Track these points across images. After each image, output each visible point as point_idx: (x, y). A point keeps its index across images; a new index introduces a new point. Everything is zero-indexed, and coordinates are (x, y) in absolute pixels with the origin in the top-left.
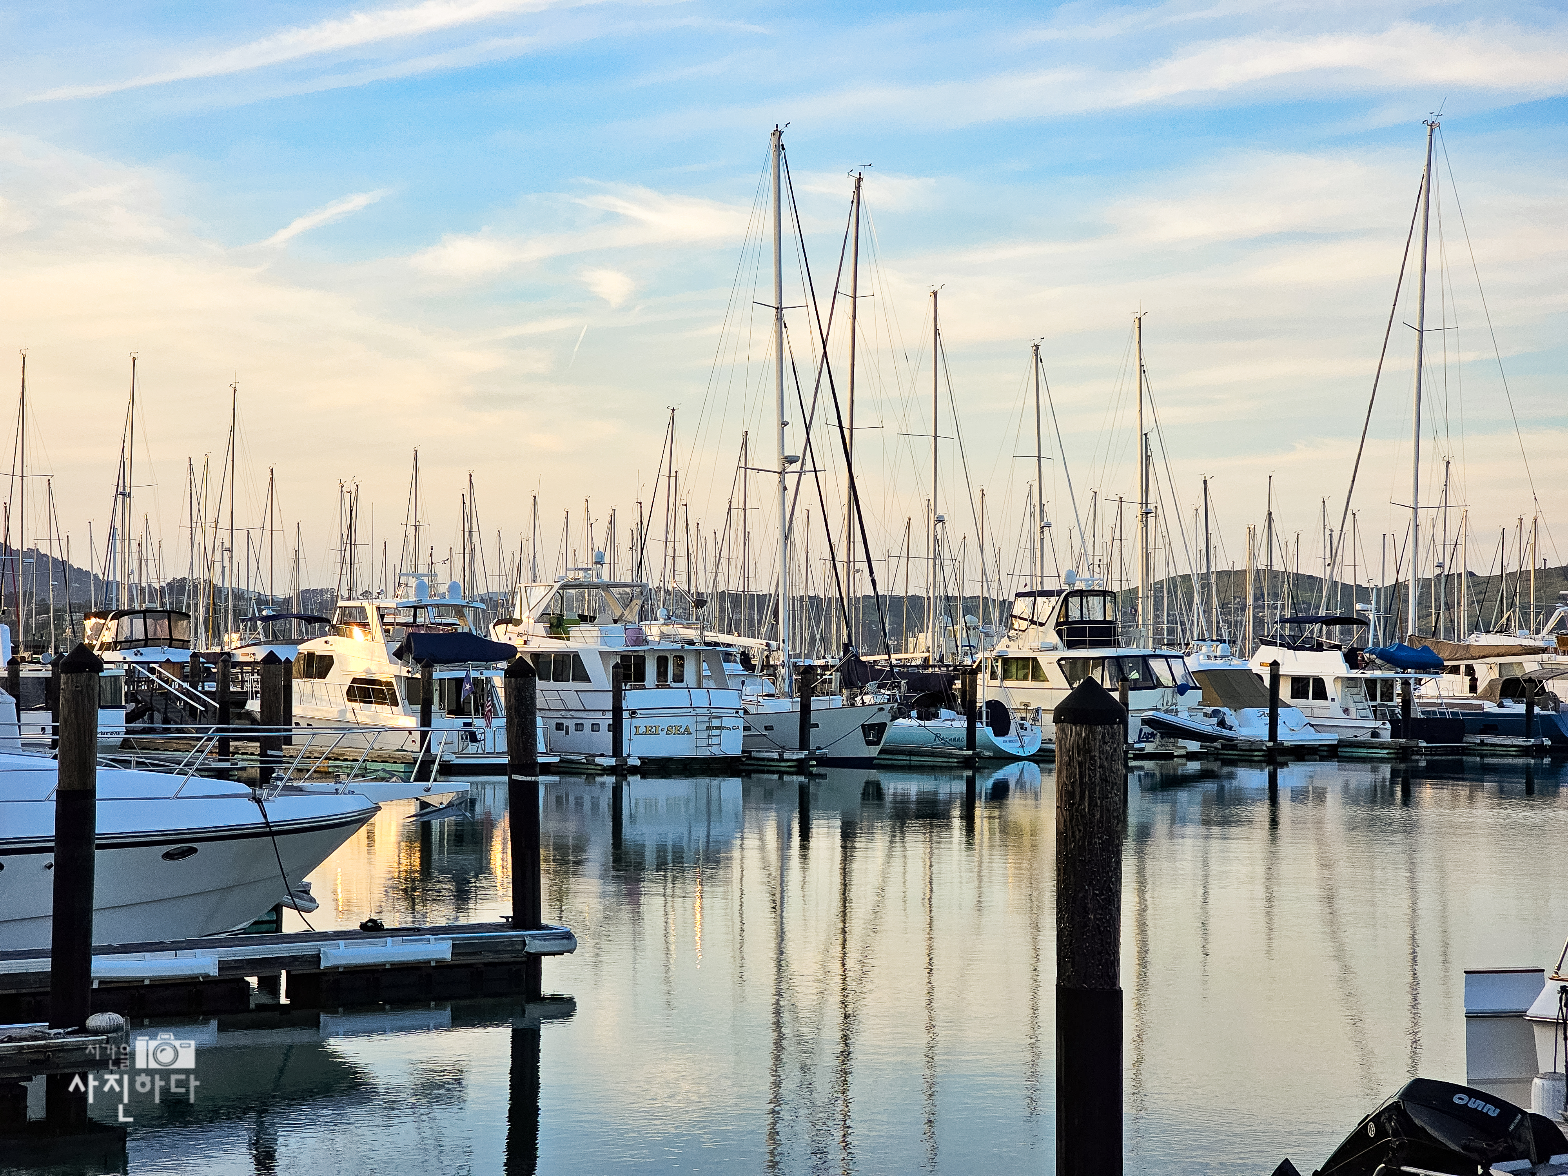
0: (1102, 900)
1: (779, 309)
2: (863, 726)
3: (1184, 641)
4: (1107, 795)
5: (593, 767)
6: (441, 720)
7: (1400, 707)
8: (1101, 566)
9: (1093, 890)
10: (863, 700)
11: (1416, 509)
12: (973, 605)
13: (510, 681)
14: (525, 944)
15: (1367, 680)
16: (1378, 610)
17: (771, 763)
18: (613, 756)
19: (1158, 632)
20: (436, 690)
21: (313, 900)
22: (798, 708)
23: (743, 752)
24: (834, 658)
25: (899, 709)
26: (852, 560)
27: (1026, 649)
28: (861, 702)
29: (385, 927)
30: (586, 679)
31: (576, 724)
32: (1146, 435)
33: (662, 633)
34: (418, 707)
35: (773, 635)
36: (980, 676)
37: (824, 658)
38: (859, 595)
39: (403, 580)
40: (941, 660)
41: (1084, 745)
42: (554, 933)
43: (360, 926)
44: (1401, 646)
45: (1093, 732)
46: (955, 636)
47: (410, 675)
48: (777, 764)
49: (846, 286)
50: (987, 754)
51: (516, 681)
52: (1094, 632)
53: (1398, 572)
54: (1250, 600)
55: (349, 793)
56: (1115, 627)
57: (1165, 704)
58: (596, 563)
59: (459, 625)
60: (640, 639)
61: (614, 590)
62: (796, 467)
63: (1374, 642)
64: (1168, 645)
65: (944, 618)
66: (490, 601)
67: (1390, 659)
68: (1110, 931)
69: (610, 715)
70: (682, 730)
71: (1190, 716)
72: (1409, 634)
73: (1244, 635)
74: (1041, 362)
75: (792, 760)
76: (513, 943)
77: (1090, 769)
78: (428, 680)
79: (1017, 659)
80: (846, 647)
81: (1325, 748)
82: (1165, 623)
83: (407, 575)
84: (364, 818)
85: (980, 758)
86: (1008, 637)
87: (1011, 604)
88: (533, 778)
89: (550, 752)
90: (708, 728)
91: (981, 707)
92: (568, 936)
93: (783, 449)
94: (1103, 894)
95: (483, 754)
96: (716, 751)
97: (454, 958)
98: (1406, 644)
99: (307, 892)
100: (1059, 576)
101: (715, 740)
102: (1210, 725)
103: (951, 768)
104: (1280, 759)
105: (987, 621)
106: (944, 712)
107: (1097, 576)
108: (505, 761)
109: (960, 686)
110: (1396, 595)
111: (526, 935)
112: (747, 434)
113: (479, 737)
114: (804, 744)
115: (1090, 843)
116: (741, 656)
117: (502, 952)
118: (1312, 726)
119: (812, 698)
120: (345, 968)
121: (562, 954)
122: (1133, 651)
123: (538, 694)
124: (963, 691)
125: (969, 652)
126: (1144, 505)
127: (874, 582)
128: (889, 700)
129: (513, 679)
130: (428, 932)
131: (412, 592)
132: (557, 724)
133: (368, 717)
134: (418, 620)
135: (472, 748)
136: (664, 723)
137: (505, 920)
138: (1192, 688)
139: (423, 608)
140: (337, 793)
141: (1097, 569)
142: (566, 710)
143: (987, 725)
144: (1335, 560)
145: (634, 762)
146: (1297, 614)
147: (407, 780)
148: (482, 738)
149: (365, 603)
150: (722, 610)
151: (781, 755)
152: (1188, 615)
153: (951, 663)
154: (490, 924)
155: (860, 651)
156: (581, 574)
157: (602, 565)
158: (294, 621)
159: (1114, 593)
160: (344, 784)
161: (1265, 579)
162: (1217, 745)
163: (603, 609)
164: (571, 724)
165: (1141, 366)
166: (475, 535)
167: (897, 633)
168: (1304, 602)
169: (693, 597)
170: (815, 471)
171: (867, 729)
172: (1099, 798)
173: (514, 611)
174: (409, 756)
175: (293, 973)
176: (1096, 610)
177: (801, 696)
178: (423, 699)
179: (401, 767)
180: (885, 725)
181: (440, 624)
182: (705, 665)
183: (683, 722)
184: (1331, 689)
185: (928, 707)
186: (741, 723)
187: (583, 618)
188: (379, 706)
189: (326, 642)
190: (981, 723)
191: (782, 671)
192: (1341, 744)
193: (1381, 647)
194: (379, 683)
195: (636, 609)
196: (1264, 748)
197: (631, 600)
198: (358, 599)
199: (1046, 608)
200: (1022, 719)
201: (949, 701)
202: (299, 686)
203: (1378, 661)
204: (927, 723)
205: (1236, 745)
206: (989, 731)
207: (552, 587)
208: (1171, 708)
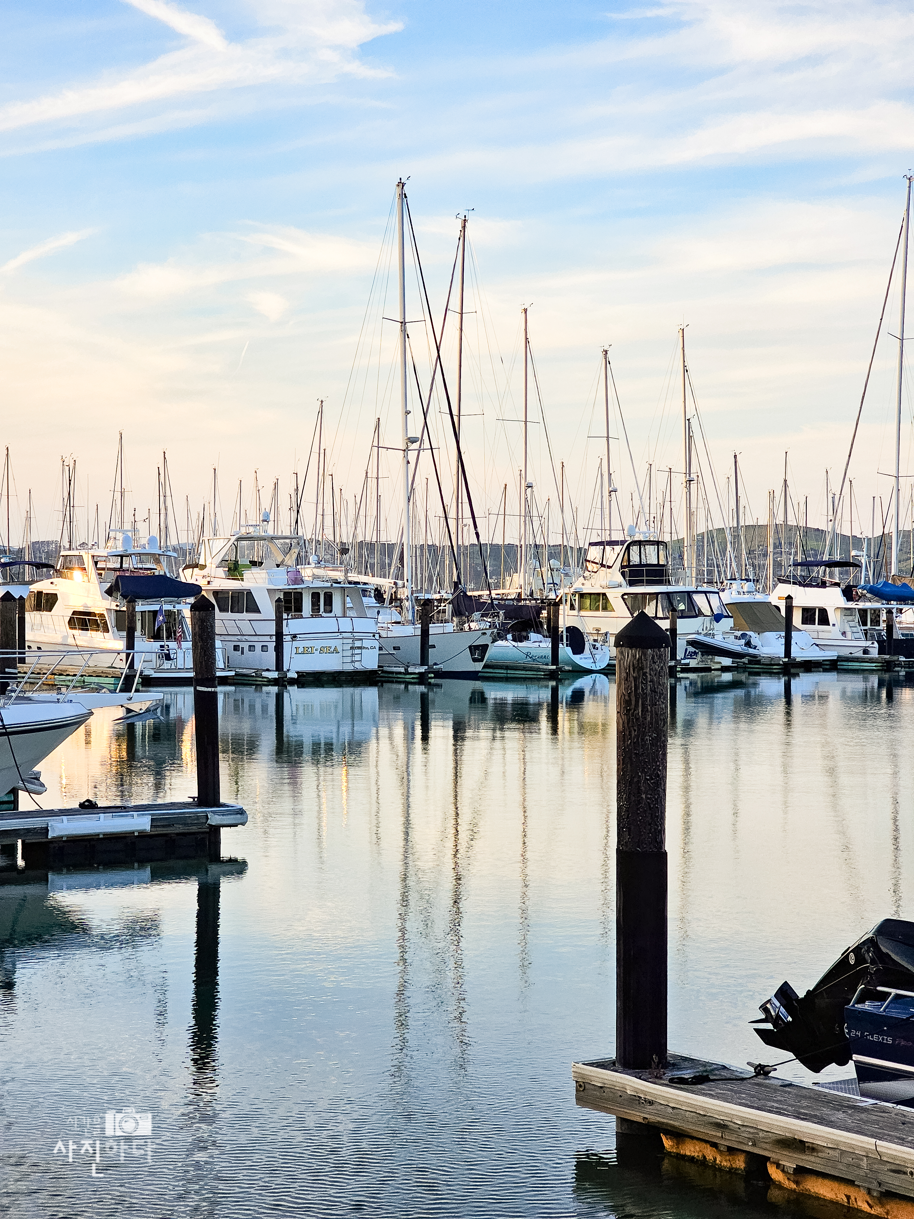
0: (651, 783)
1: (403, 323)
2: (470, 647)
3: (720, 580)
4: (656, 703)
5: (261, 679)
6: (143, 644)
7: (885, 631)
8: (655, 522)
9: (645, 776)
10: (470, 627)
11: (897, 477)
12: (557, 552)
13: (195, 614)
14: (207, 818)
15: (859, 610)
16: (869, 556)
17: (399, 676)
18: (276, 671)
19: (699, 572)
20: (139, 620)
21: (42, 785)
22: (419, 632)
23: (379, 667)
24: (447, 593)
25: (498, 633)
26: (460, 517)
27: (598, 586)
28: (468, 628)
29: (99, 806)
30: (257, 610)
31: (249, 646)
32: (689, 420)
33: (314, 574)
34: (124, 634)
35: (399, 575)
36: (561, 607)
37: (439, 592)
38: (467, 544)
39: (112, 534)
40: (532, 594)
41: (638, 664)
42: (230, 810)
43: (79, 805)
44: (886, 584)
45: (645, 654)
46: (542, 576)
47: (118, 609)
48: (403, 676)
49: (455, 304)
50: (567, 668)
51: (200, 614)
52: (649, 573)
53: (884, 527)
54: (770, 549)
55: (68, 701)
56: (666, 569)
57: (705, 629)
58: (264, 521)
59: (156, 569)
60: (298, 579)
61: (277, 541)
62: (416, 446)
63: (865, 580)
64: (707, 583)
65: (534, 562)
66: (180, 550)
67: (877, 593)
68: (657, 807)
69: (274, 638)
70: (332, 650)
71: (724, 638)
72: (892, 574)
73: (766, 575)
74: (609, 364)
75: (414, 673)
76: (198, 818)
77: (642, 683)
78: (132, 614)
79: (590, 594)
80: (456, 585)
81: (827, 663)
82: (706, 566)
83: (115, 531)
84: (80, 721)
85: (562, 671)
86: (584, 577)
87: (586, 551)
88: (213, 689)
89: (228, 667)
90: (352, 648)
91: (562, 632)
92: (241, 812)
93: (407, 432)
94: (652, 779)
95: (175, 669)
96: (358, 666)
97: (153, 829)
98: (890, 582)
99: (37, 779)
100: (623, 530)
101: (357, 658)
102: (739, 645)
103: (539, 679)
104: (793, 671)
105: (566, 564)
106: (533, 636)
107: (652, 530)
108: (192, 675)
109: (546, 615)
110: (883, 544)
111: (208, 811)
112: (379, 420)
113: (172, 656)
114: (424, 661)
115: (643, 740)
116: (375, 592)
117: (190, 825)
118: (817, 645)
119: (430, 625)
120: (67, 838)
121: (237, 826)
122: (680, 588)
123: (218, 623)
124: (549, 619)
125: (553, 588)
126: (688, 475)
127: (477, 534)
128: (490, 626)
129: (197, 613)
130: (132, 809)
131: (119, 543)
132: (234, 646)
133: (85, 641)
134: (124, 566)
135: (167, 665)
136: (318, 644)
137: (192, 800)
138: (726, 617)
139: (128, 556)
140: (58, 702)
141: (652, 524)
142: (241, 635)
143: (567, 646)
144: (835, 517)
145: (292, 675)
146: (806, 559)
147: (114, 691)
148: (175, 657)
149: (83, 553)
150: (361, 556)
151: (406, 670)
152: (722, 559)
153: (539, 597)
154: (180, 803)
155: (469, 587)
156: (251, 529)
157: (268, 522)
158: (27, 566)
159: (665, 543)
160: (64, 694)
161: (782, 532)
162: (745, 660)
163: (269, 554)
164: (246, 646)
165: (685, 366)
166: (168, 499)
167: (497, 573)
168: (812, 549)
169: (338, 545)
170: (432, 449)
171: (473, 649)
172: (650, 706)
173: (199, 558)
174: (118, 671)
175: (27, 841)
176: (651, 556)
177: (422, 623)
178: (128, 628)
179: (112, 681)
180: (487, 646)
181: (141, 569)
182: (348, 599)
183: (332, 643)
184: (832, 617)
185: (520, 631)
186: (377, 644)
187: (254, 563)
188: (94, 633)
189: (52, 583)
190: (563, 644)
191: (406, 604)
192: (840, 659)
193: (872, 584)
194: (94, 614)
195: (294, 556)
196: (781, 663)
197: (290, 549)
198: (77, 549)
199: (613, 555)
200: (595, 641)
201: (537, 627)
202: (31, 617)
203: (868, 595)
204: (520, 644)
205: (759, 661)
206: (569, 650)
207: (230, 539)
208: (710, 632)
